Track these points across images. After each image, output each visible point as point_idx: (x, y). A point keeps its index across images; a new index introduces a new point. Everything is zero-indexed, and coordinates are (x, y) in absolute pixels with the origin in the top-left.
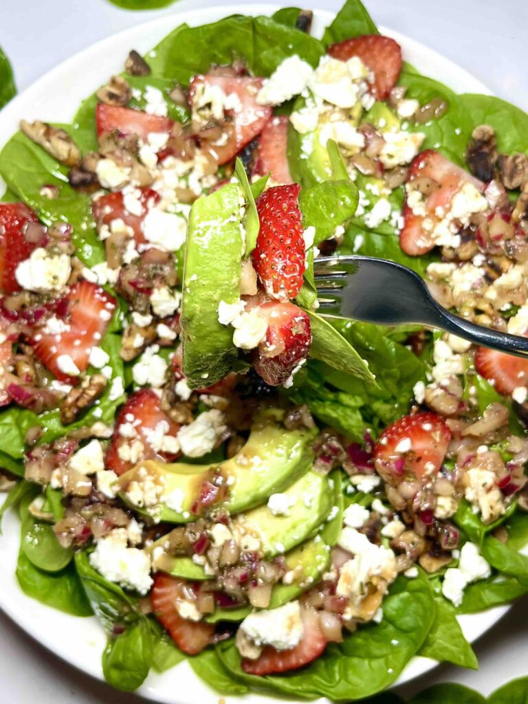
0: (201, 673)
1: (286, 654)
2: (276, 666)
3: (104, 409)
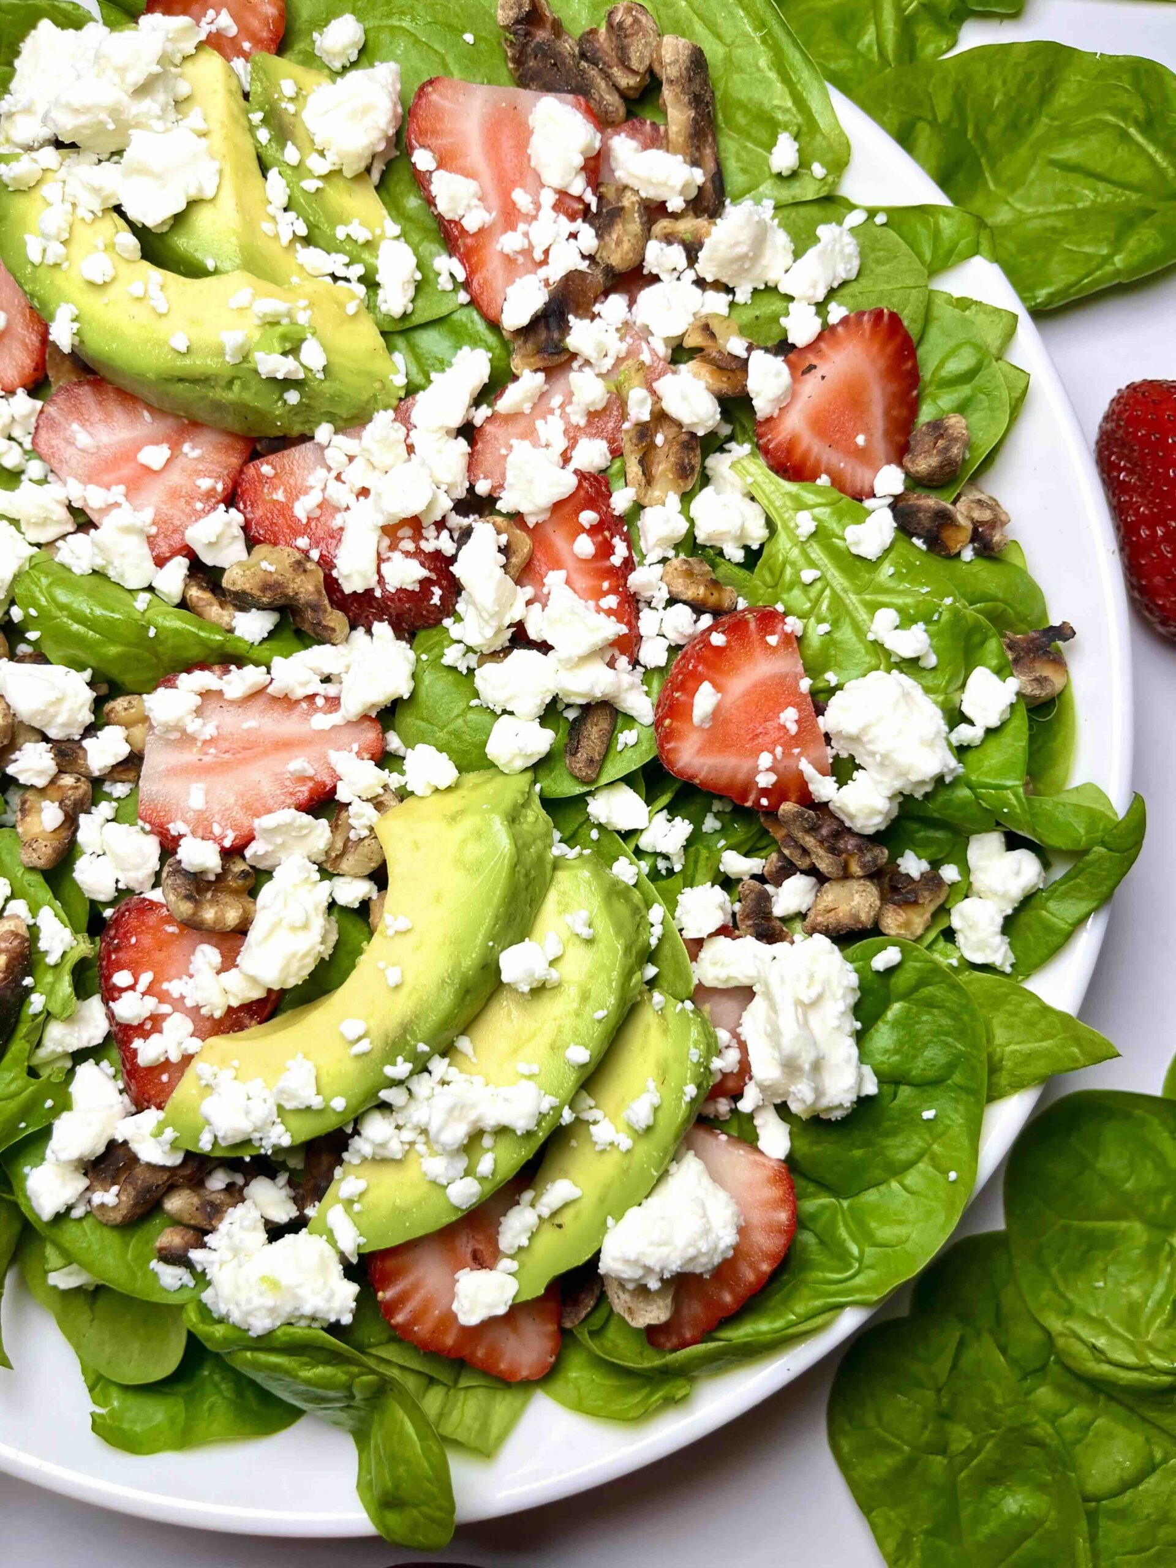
0: (579, 1407)
1: (725, 1271)
2: (721, 1306)
3: (50, 994)
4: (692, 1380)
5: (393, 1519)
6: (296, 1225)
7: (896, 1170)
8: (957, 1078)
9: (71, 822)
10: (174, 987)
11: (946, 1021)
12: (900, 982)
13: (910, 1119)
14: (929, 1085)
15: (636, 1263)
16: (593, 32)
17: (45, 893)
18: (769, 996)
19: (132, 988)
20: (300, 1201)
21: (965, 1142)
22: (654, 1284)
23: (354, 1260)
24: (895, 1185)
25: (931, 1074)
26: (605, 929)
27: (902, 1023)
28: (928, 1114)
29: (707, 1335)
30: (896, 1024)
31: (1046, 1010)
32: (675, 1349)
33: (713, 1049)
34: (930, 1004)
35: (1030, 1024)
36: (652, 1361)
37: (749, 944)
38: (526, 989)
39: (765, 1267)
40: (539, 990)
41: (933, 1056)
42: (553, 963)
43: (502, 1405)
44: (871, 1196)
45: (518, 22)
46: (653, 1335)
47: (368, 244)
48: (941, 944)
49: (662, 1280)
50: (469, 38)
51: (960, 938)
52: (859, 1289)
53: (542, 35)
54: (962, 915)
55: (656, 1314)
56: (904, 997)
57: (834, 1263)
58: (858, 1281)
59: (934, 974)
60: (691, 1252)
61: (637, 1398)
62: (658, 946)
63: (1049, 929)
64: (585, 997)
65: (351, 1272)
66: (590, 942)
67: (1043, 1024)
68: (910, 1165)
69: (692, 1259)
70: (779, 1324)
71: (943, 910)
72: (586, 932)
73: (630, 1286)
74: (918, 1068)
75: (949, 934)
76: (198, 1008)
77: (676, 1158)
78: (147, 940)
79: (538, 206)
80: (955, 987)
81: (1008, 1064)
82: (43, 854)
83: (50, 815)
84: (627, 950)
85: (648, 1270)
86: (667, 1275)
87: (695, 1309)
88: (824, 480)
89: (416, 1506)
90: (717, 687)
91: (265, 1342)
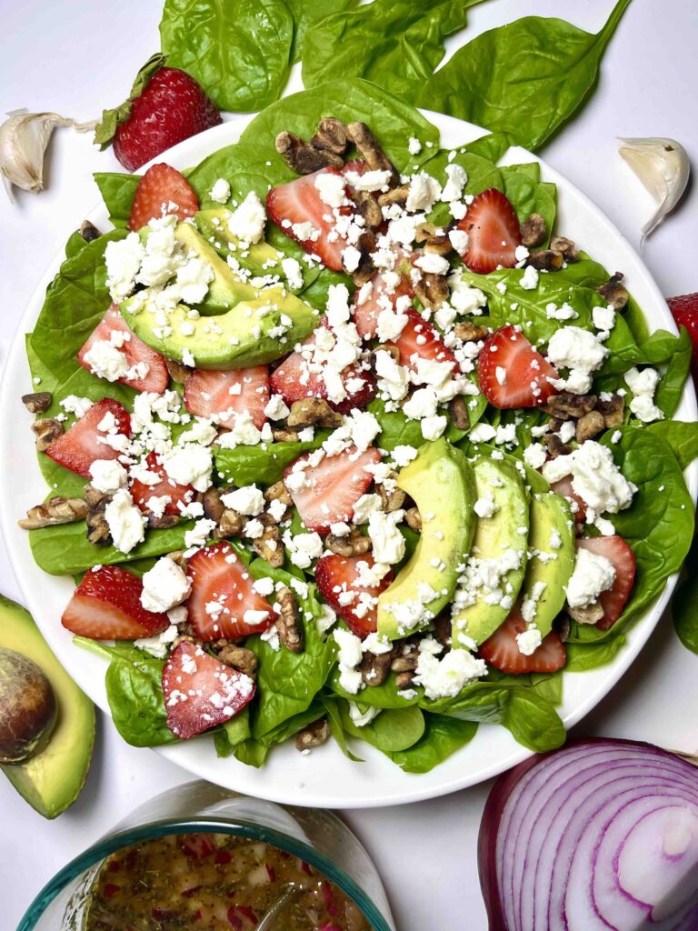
0: (584, 668)
1: (617, 583)
2: (621, 600)
3: (310, 609)
4: (624, 634)
5: (540, 742)
6: (447, 649)
7: (660, 516)
8: (665, 468)
9: (281, 544)
10: (356, 583)
11: (650, 449)
12: (625, 443)
13: (655, 493)
14: (656, 477)
15: (583, 596)
16: (316, 136)
17: (287, 575)
18: (580, 473)
19: (342, 591)
20: (441, 641)
21: (681, 492)
22: (594, 602)
23: (476, 651)
24: (662, 523)
25: (655, 472)
26: (505, 480)
27: (634, 458)
28: (661, 488)
29: (620, 614)
30: (631, 460)
31: (687, 424)
32: (610, 628)
33: (569, 505)
34: (641, 446)
35: (683, 433)
36: (603, 635)
37: (561, 459)
38: (490, 516)
39: (630, 577)
40: (495, 514)
41: (652, 465)
42: (494, 501)
43: (553, 683)
44: (654, 532)
45: (288, 149)
46: (600, 625)
47: (276, 266)
48: (632, 422)
49: (596, 598)
50: (269, 163)
51: (638, 416)
52: (670, 568)
53: (299, 149)
54: (635, 406)
55: (598, 615)
56: (630, 447)
57: (654, 564)
58: (667, 565)
59: (637, 433)
60: (602, 582)
61: (605, 653)
62: (527, 477)
63: (671, 394)
64: (512, 508)
65: (477, 655)
66: (503, 487)
67: (688, 431)
68: (664, 511)
69: (604, 584)
70: (646, 597)
71: (626, 408)
72: (500, 484)
73: (585, 607)
74: (648, 474)
75: (633, 416)
76: (369, 587)
77: (576, 552)
78: (337, 571)
79: (334, 218)
80: (648, 434)
81: (682, 453)
82: (279, 560)
83: (271, 545)
84: (519, 483)
85: (589, 596)
86: (597, 595)
87: (612, 607)
88: (499, 267)
89: (546, 730)
90: (503, 367)
91: (460, 698)
